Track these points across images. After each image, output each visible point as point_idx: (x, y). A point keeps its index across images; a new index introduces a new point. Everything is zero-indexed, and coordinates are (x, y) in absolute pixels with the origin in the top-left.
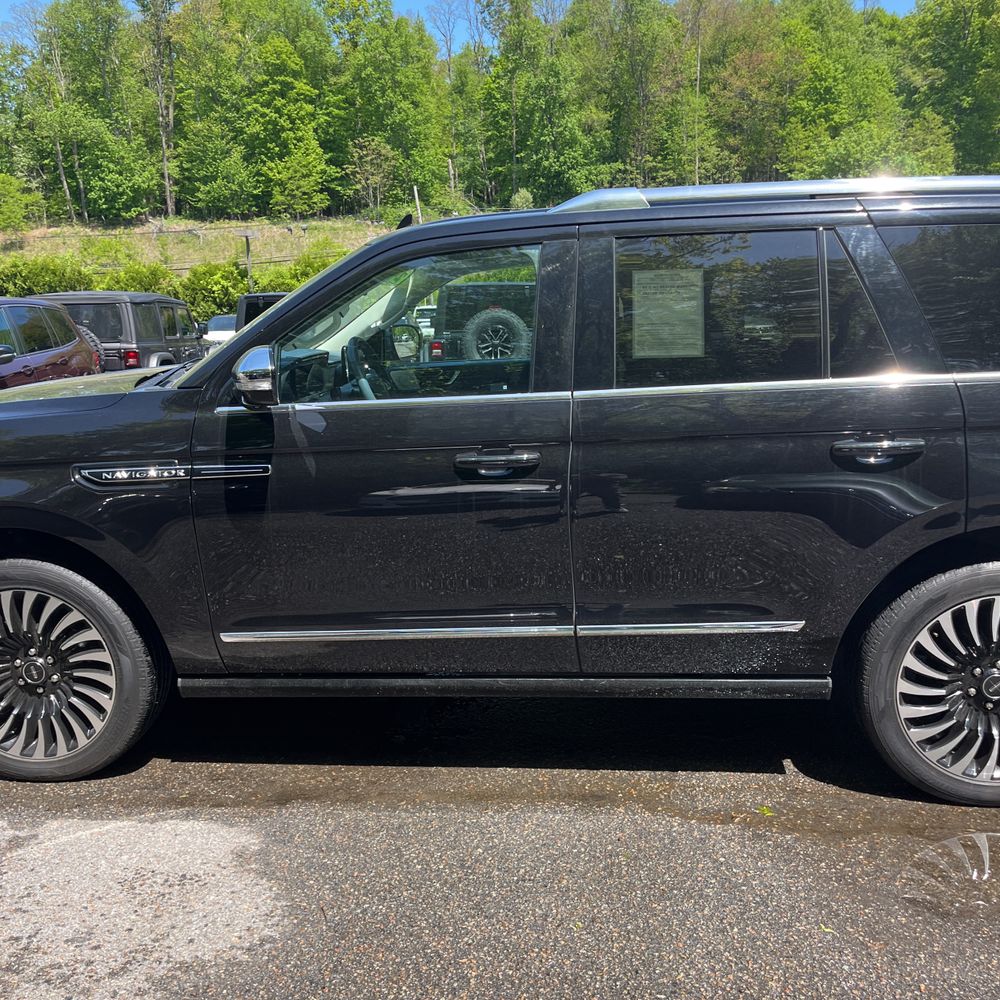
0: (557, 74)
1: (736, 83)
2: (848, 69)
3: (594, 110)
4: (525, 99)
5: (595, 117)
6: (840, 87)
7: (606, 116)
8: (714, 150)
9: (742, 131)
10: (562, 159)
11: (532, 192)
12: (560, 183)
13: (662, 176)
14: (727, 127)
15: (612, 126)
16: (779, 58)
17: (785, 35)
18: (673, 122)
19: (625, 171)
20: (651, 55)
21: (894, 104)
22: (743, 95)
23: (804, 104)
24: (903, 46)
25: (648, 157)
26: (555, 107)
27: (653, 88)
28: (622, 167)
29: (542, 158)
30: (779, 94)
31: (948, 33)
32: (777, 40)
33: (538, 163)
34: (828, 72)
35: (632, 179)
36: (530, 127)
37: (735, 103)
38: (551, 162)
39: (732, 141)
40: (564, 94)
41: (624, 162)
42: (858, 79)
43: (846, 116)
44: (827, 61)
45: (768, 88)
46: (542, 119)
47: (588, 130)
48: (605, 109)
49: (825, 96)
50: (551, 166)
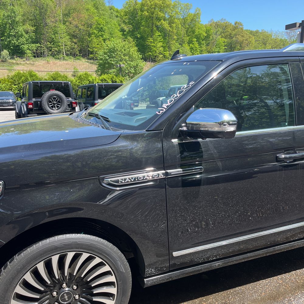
0: (14, 13)
1: (74, 23)
2: (107, 23)
3: (29, 26)
4: (3, 20)
5: (29, 28)
6: (105, 28)
7: (33, 28)
8: (69, 43)
9: (77, 38)
10: (19, 41)
11: (8, 51)
12: (19, 49)
13: (54, 50)
14: (73, 36)
15: (35, 32)
16: (86, 17)
17: (87, 10)
18: (55, 33)
19: (41, 47)
20: (46, 10)
21: (120, 34)
22: (76, 27)
23: (95, 31)
24: (121, 18)
25: (48, 43)
26: (14, 24)
27: (48, 21)
28: (40, 45)
29: (11, 40)
30: (87, 28)
31: (132, 15)
32: (85, 11)
33: (10, 42)
34: (101, 23)
35: (44, 50)
36: (5, 29)
37: (74, 29)
38: (14, 41)
39: (74, 40)
40: (17, 19)
41: (40, 44)
42: (109, 26)
43: (107, 36)
44: (100, 19)
45: (84, 25)
46: (10, 27)
47: (27, 32)
48: (32, 26)
49: (101, 30)
50: (15, 43)
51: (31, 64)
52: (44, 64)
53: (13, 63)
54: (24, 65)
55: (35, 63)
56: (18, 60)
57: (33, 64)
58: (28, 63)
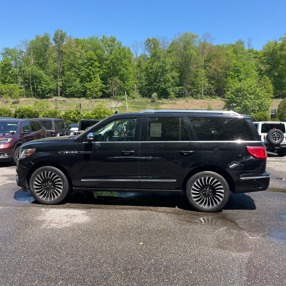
0: (165, 63)
1: (213, 67)
2: (244, 65)
3: (175, 73)
4: (156, 69)
5: (175, 75)
6: (241, 69)
7: (178, 74)
8: (207, 84)
9: (215, 79)
10: (166, 85)
11: (157, 94)
12: (165, 92)
13: (193, 91)
14: (211, 78)
15: (180, 77)
16: (225, 61)
17: (227, 55)
18: (196, 76)
19: (183, 89)
20: (190, 59)
21: (256, 73)
22: (215, 70)
23: (232, 73)
24: (259, 59)
25: (189, 85)
26: (164, 71)
27: (191, 67)
28: (182, 88)
29: (160, 85)
30: (225, 70)
31: (271, 56)
32: (224, 56)
33: (159, 86)
34: (238, 65)
35: (185, 91)
36: (157, 77)
37: (213, 72)
38: (163, 86)
39: (212, 82)
40: (167, 68)
41: (183, 86)
42: (246, 67)
43: (243, 77)
44: (238, 62)
45: (222, 68)
46: (161, 74)
47: (173, 78)
48: (178, 72)
49: (238, 71)
50: (163, 87)
51: (173, 103)
52: (184, 103)
53: (160, 103)
54: (167, 104)
55: (176, 102)
56: (164, 100)
57: (175, 104)
58: (171, 102)
